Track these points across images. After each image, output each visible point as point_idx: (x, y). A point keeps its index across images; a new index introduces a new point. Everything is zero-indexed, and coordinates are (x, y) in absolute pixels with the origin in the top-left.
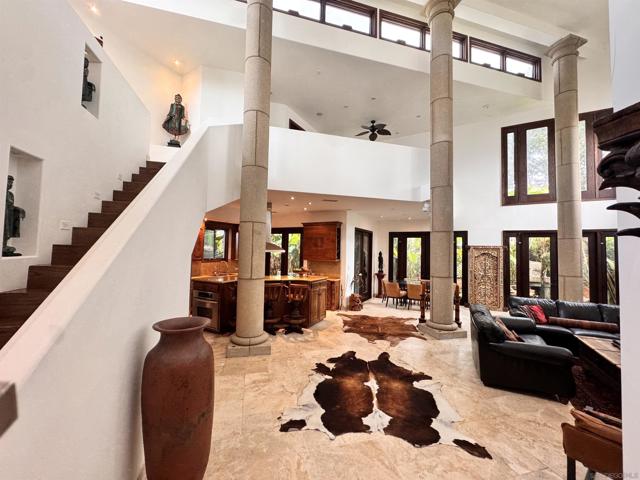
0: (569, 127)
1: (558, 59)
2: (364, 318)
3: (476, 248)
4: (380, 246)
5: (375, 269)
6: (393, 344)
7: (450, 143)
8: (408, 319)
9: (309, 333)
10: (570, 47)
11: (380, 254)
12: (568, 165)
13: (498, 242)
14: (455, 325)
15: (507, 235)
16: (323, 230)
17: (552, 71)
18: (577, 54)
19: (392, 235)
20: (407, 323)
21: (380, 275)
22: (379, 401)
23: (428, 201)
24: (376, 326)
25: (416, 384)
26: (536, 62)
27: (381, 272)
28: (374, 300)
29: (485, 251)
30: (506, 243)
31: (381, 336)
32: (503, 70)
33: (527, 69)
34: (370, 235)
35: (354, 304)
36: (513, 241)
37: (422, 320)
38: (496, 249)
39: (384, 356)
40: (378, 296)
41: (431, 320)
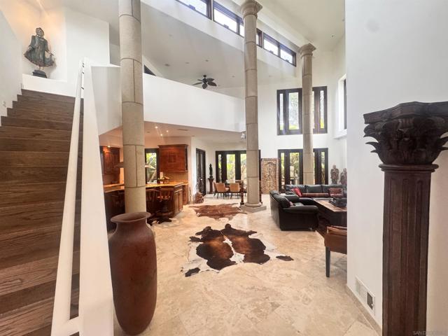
0: (308, 94)
1: (304, 55)
2: (207, 206)
3: (265, 160)
4: (210, 160)
5: (208, 176)
6: (230, 219)
7: (256, 97)
8: (233, 204)
9: (175, 221)
10: (309, 50)
11: (211, 165)
12: (308, 114)
13: (276, 156)
14: (260, 203)
15: (280, 151)
16: (173, 150)
17: (301, 61)
18: (312, 54)
19: (217, 153)
20: (233, 206)
21: (211, 180)
22: (235, 249)
23: (244, 132)
24: (217, 210)
25: (250, 237)
26: (294, 55)
27: (211, 177)
28: (208, 196)
29: (270, 161)
30: (280, 156)
31: (222, 216)
32: (279, 56)
33: (290, 58)
34: (204, 153)
35: (199, 199)
36: (283, 155)
37: (242, 203)
38: (275, 160)
39: (228, 226)
40: (211, 192)
41: (248, 202)
